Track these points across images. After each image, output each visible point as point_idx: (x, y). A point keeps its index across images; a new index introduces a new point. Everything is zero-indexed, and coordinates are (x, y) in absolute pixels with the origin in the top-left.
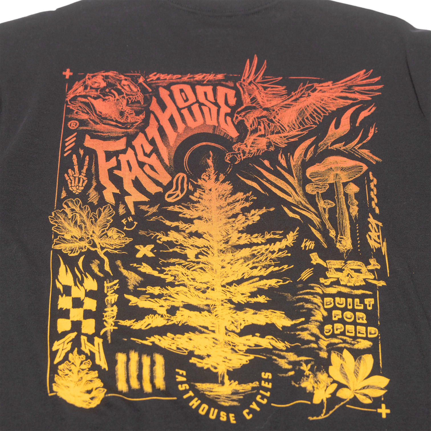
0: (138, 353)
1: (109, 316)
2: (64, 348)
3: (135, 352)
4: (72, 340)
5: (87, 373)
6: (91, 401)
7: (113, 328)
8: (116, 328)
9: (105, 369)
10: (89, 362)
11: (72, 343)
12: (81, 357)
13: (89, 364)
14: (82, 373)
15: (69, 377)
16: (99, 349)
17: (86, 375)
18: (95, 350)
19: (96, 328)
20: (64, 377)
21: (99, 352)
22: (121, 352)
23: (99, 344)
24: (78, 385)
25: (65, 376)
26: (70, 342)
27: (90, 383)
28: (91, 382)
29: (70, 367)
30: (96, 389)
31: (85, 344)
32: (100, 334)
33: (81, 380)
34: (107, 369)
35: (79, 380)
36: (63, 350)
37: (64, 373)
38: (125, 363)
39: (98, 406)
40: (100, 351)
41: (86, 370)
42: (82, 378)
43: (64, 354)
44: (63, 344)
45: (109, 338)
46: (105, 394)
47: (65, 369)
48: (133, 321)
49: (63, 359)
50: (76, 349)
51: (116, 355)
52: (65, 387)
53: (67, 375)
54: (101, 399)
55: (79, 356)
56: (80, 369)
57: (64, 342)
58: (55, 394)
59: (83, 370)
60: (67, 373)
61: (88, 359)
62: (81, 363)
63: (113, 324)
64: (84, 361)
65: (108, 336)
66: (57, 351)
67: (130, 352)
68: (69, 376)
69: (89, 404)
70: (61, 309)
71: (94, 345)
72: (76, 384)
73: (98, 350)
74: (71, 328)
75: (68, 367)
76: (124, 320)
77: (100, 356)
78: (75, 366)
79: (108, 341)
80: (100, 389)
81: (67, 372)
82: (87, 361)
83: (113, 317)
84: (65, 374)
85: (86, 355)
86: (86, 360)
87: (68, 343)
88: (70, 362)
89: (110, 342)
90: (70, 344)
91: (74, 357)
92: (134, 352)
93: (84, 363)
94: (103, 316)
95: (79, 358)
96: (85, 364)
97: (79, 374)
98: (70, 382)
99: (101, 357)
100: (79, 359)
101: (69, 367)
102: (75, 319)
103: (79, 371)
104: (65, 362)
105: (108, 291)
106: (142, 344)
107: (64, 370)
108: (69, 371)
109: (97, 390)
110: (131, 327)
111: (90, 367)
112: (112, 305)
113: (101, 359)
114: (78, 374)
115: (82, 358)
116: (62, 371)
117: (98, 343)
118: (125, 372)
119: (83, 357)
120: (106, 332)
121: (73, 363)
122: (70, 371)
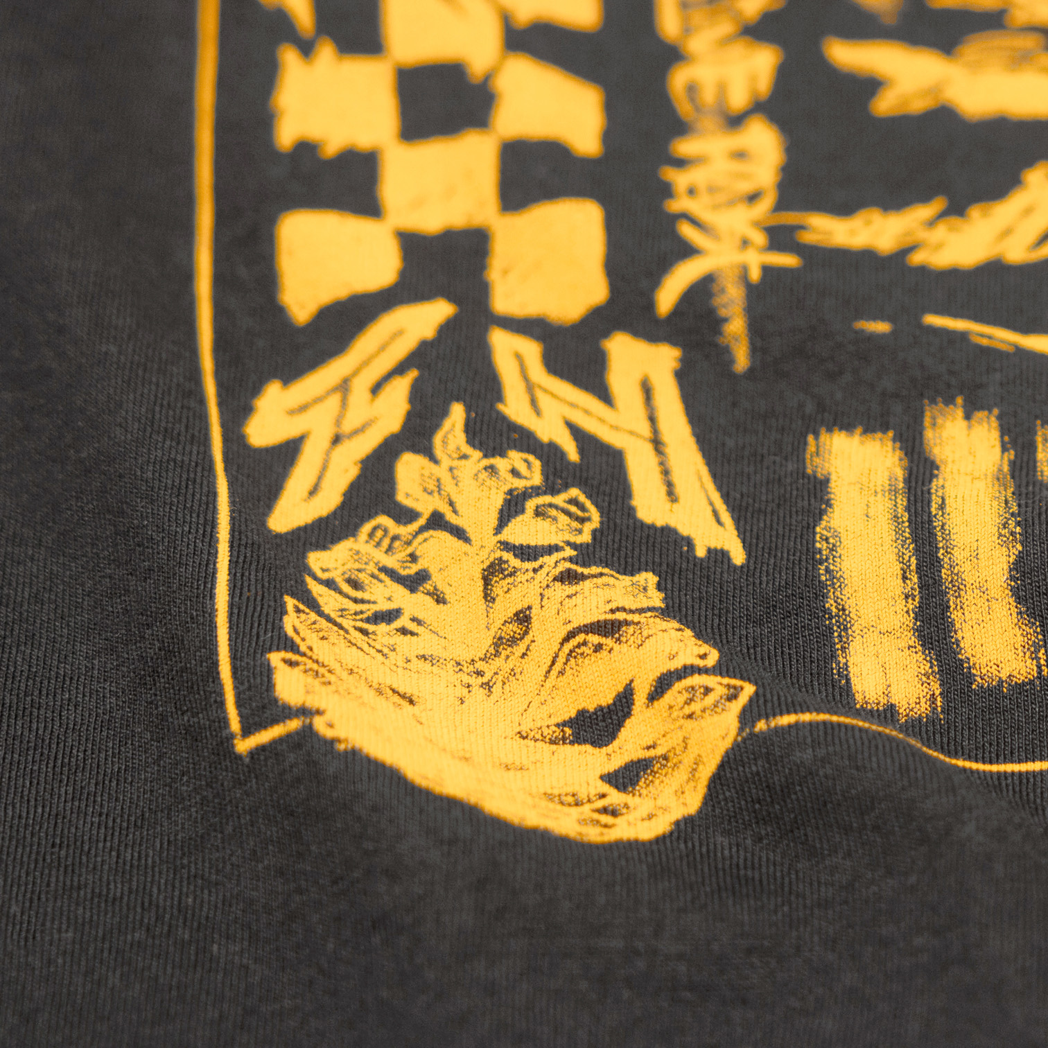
0: (994, 423)
1: (712, 190)
2: (347, 427)
3: (968, 417)
4: (420, 357)
5: (568, 577)
6: (615, 797)
7: (756, 261)
8: (788, 260)
9: (719, 556)
10: (574, 501)
11: (413, 374)
12: (501, 464)
13: (582, 520)
14: (520, 577)
15: (404, 631)
16: (652, 419)
17: (561, 590)
18: (615, 428)
19: (614, 267)
20: (364, 632)
21: (657, 443)
22: (848, 427)
23: (647, 390)
24: (488, 686)
25: (370, 628)
26: (400, 369)
27: (598, 648)
28: (608, 642)
29: (413, 558)
30: (663, 684)
31: (530, 387)
32: (650, 305)
33: (513, 641)
34: (738, 556)
35: (500, 643)
36: (337, 440)
37: (354, 607)
38: (893, 491)
39: (684, 827)
40: (667, 435)
41: (556, 556)
42: (523, 618)
43: (354, 472)
44: (335, 400)
45: (736, 327)
46: (747, 717)
47: (362, 577)
48: (924, 212)
49: (343, 506)
50: (458, 412)
51: (811, 448)
52: (380, 692)
53: (388, 616)
54: (709, 768)
55: (486, 462)
56: (506, 546)
57: (344, 387)
58: (294, 725)
59: (527, 553)
60: (384, 606)
61: (566, 487)
62: (512, 506)
63: (760, 238)
64: (536, 491)
65: (723, 312)
66: (289, 452)
67: (927, 421)
68: (412, 626)
69: (605, 819)
70: (306, 148)
71: (605, 396)
72: (476, 681)
73: (645, 429)
74: (403, 274)
75: (391, 562)
76: (845, 209)
77: (666, 472)
78: (459, 533)
79: (723, 355)
80: (696, 680)
81: (384, 595)
82: (560, 500)
83: (753, 198)
84: (370, 609)
85: (549, 454)
86: (551, 488)
87: (376, 389)
88: (405, 515)
89: (742, 359)
90: (400, 389)
91: (441, 471)
92: (960, 413)
93: (531, 505)
94: (667, 191)
95: (492, 469)
96: (539, 513)
97: (499, 588)
98: (417, 664)
99: (676, 477)
100: (492, 482)
101: (402, 554)
102: (431, 221)
103: (493, 572)
104: (367, 528)
105: (687, 30)
106: (1021, 352)
107: (355, 585)
108: (399, 591)
109: (674, 695)
110: (917, 258)
111: (586, 537)
112: (735, 121)
113: (679, 489)
114: (488, 597)
115: (515, 473)
116: (346, 588)
117: (637, 377)
118: (900, 556)
119: (522, 468)
120: (703, 289)
121: (437, 521)
122: (414, 582)
